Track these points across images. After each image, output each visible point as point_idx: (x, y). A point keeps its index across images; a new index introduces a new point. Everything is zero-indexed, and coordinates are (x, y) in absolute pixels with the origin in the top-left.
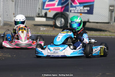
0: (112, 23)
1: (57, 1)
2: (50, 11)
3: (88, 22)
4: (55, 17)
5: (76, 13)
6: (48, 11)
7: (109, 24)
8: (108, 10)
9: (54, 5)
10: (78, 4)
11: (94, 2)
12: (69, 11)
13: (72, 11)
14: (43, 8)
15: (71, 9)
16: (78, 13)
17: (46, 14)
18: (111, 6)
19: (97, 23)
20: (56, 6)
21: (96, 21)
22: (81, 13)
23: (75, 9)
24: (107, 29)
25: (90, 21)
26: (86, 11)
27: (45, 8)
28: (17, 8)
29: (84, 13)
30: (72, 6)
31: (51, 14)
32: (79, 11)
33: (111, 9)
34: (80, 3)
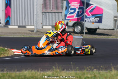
0: (116, 30)
1: (75, 14)
2: (70, 21)
3: (98, 28)
4: (74, 26)
5: (89, 22)
6: (69, 21)
7: (114, 30)
8: (113, 20)
9: (73, 16)
10: (91, 16)
11: (102, 14)
12: (85, 21)
13: (86, 21)
14: (65, 19)
15: (85, 19)
16: (91, 22)
17: (67, 23)
18: (115, 17)
19: (105, 29)
20: (75, 18)
21: (105, 28)
22: (93, 22)
23: (88, 19)
24: (112, 34)
25: (100, 28)
26: (97, 21)
27: (67, 19)
28: (46, 19)
29: (95, 22)
30: (86, 17)
31: (71, 23)
32: (92, 21)
33: (115, 19)
34: (92, 15)
